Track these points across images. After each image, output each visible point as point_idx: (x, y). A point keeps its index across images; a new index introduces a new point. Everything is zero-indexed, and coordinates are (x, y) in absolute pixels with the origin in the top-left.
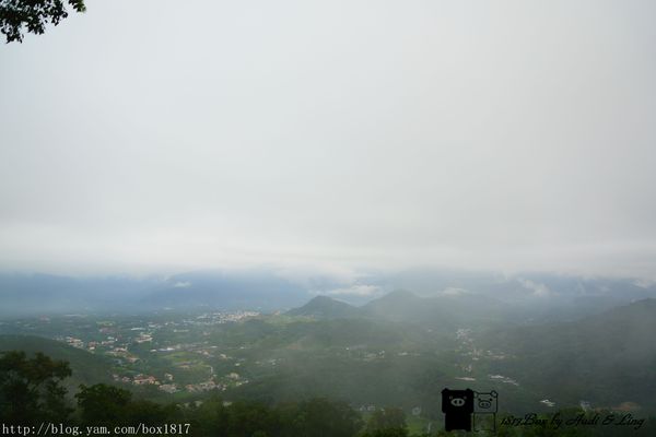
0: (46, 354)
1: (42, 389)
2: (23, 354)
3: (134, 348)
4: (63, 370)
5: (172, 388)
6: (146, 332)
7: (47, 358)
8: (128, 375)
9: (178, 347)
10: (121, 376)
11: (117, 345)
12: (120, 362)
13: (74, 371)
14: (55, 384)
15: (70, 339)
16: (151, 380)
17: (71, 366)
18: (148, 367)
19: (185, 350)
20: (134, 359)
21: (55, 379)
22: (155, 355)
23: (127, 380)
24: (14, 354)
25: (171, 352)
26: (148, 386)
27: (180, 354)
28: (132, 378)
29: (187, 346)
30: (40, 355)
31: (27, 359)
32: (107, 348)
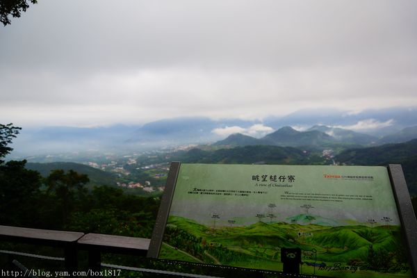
0: (75, 171)
1: (75, 189)
2: (62, 171)
3: (127, 167)
4: (85, 179)
5: (150, 189)
6: (132, 158)
7: (76, 173)
8: (125, 183)
9: (152, 166)
10: (122, 183)
11: (117, 166)
12: (120, 175)
13: (91, 179)
14: (82, 187)
15: (91, 164)
16: (138, 185)
17: (88, 177)
18: (136, 178)
19: (156, 168)
20: (127, 174)
21: (81, 184)
22: (139, 171)
23: (125, 185)
24: (58, 171)
25: (148, 169)
26: (136, 188)
27: (153, 170)
28: (127, 184)
29: (156, 165)
30: (71, 171)
31: (65, 174)
32: (112, 168)
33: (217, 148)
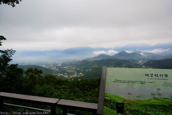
0: (37, 68)
1: (37, 76)
2: (32, 69)
3: (57, 67)
4: (41, 72)
5: (67, 76)
6: (59, 63)
7: (37, 69)
8: (56, 74)
9: (67, 67)
10: (55, 74)
11: (53, 67)
12: (54, 70)
13: (43, 72)
14: (40, 75)
15: (43, 66)
16: (62, 75)
17: (42, 71)
18: (61, 72)
19: (69, 68)
20: (57, 70)
21: (39, 74)
22: (62, 69)
23: (56, 75)
24: (30, 69)
25: (65, 68)
26: (61, 76)
27: (68, 69)
28: (57, 74)
29: (69, 67)
30: (36, 69)
31: (33, 70)
32: (51, 67)
33: (94, 60)
